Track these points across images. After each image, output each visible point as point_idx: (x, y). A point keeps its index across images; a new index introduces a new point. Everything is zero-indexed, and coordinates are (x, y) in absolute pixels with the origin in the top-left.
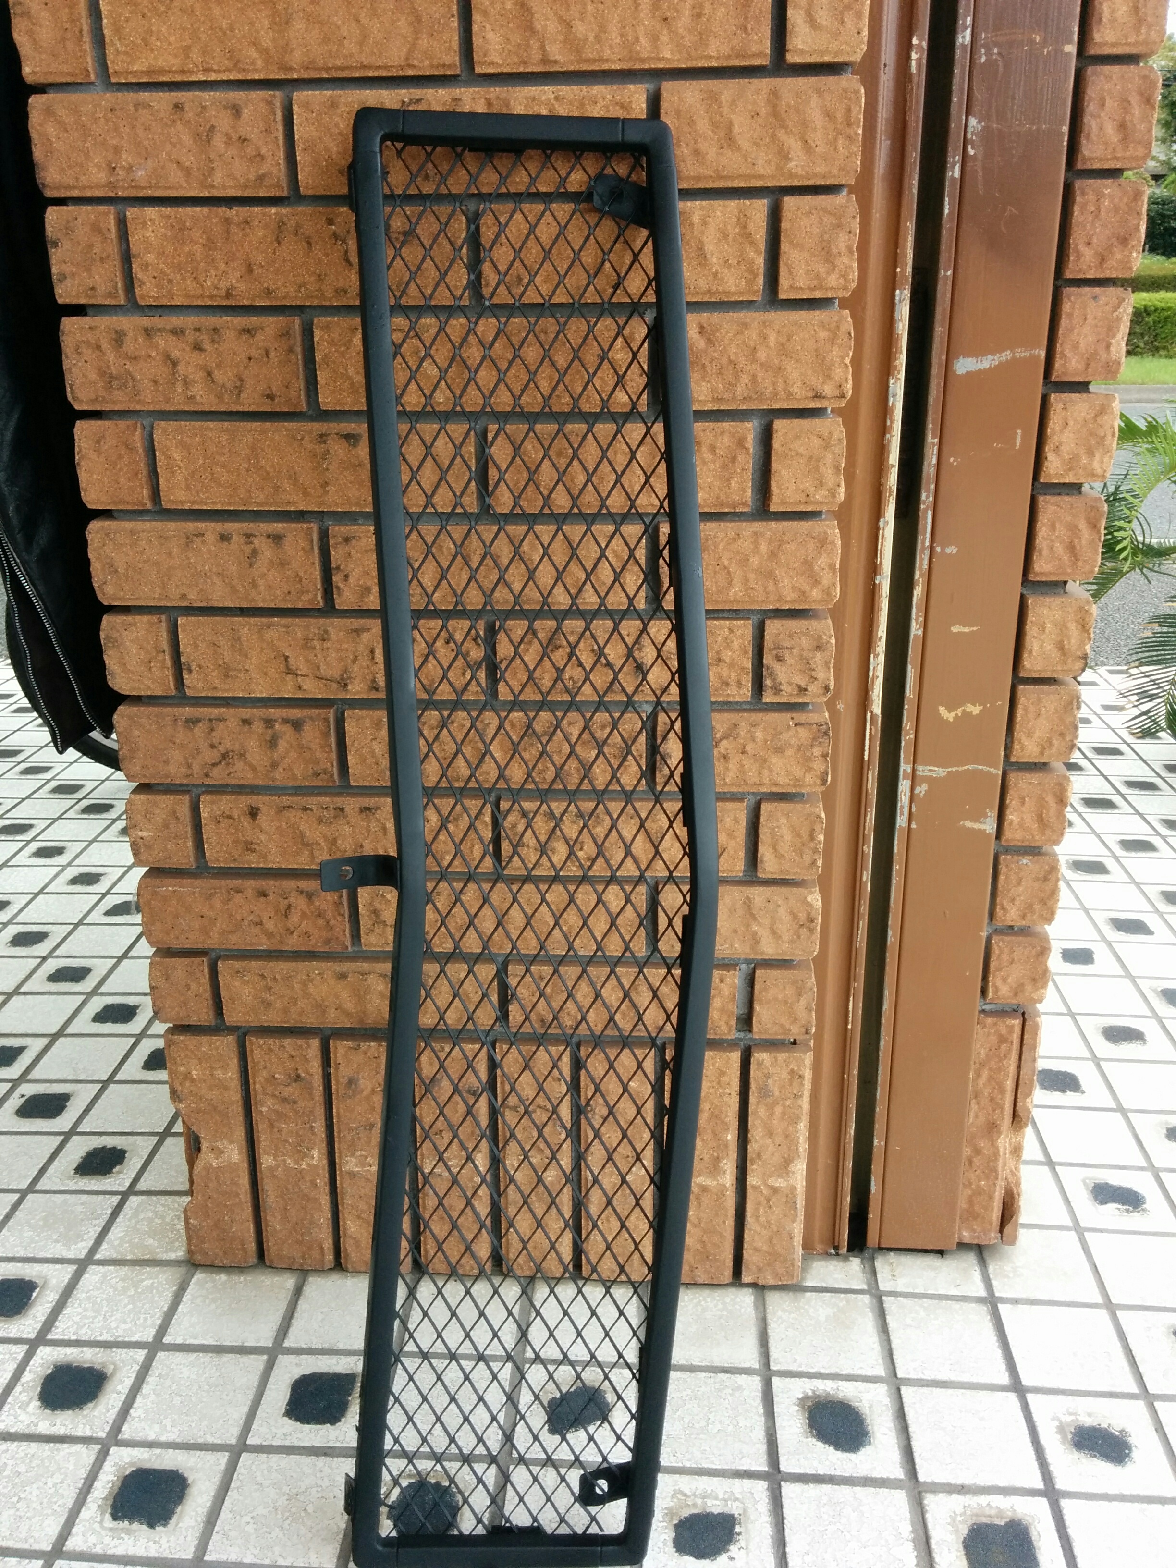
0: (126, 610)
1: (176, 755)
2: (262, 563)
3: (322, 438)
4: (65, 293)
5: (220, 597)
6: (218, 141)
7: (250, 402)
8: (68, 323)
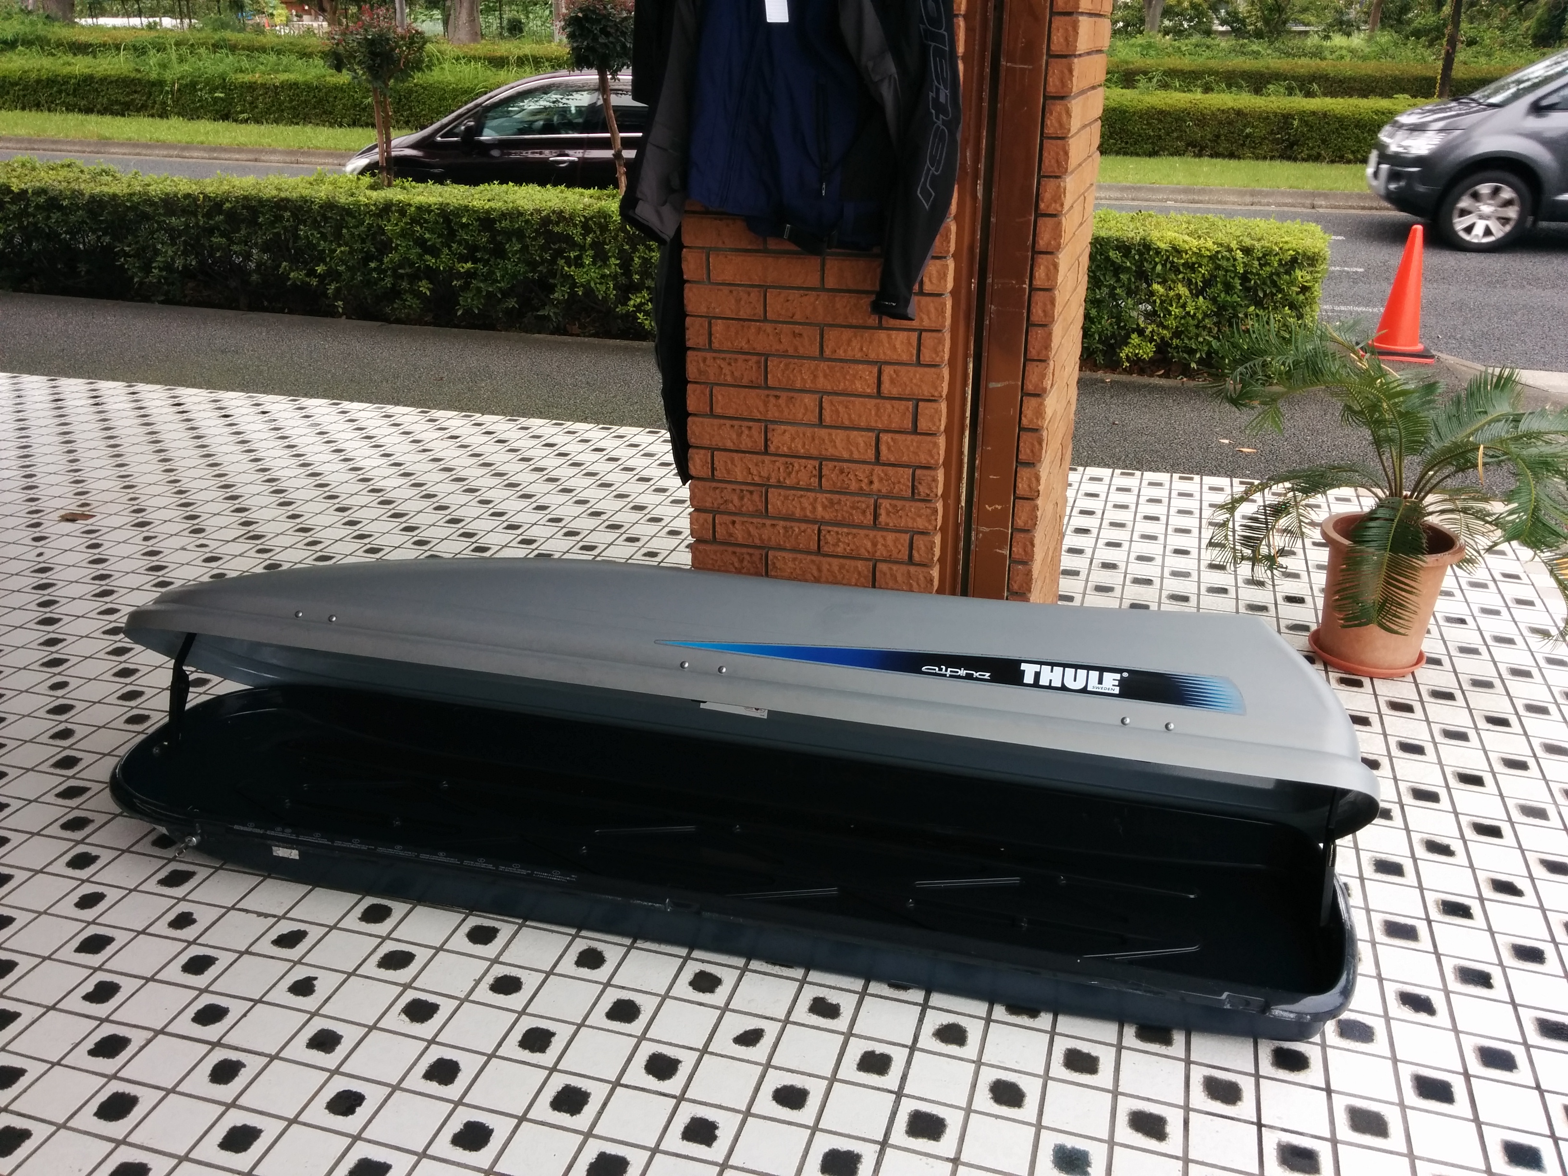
0: (697, 447)
1: (709, 500)
2: (744, 437)
3: (768, 396)
4: (689, 344)
5: (729, 445)
6: (743, 303)
7: (745, 382)
8: (689, 353)
